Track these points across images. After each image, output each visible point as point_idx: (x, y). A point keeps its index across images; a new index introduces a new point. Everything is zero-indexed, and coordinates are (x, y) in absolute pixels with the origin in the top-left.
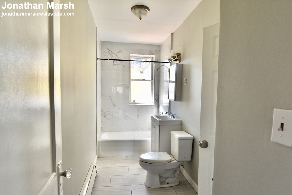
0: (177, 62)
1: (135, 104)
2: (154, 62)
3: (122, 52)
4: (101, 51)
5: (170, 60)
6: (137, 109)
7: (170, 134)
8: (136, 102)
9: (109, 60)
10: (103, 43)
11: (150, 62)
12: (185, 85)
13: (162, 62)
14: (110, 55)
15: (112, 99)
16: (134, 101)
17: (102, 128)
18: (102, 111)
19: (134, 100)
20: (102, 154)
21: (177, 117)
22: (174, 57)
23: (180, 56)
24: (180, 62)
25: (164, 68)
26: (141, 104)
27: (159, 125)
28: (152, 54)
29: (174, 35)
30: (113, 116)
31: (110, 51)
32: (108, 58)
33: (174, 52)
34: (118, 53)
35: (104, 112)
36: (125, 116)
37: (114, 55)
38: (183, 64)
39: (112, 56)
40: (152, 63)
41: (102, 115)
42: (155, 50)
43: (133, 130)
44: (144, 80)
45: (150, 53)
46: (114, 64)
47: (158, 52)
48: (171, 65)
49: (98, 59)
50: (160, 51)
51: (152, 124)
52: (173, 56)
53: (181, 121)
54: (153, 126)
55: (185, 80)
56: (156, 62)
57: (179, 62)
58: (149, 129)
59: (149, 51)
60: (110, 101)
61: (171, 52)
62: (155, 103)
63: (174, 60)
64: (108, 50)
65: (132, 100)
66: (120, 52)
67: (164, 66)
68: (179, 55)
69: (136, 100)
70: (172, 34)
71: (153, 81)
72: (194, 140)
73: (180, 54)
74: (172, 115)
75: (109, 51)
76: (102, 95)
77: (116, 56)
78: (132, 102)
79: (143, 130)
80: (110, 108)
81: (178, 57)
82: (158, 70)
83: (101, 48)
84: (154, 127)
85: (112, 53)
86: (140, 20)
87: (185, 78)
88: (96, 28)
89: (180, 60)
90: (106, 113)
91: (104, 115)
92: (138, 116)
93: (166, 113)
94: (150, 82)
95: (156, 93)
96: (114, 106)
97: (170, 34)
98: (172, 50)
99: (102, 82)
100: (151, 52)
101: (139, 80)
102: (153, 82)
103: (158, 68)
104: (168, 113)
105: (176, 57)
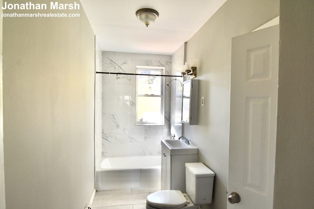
0: (193, 77)
1: (142, 123)
2: (165, 76)
3: (127, 63)
4: (102, 62)
5: (184, 74)
6: (145, 130)
7: (185, 167)
8: (144, 121)
9: (111, 73)
10: (104, 53)
11: (160, 77)
12: (202, 106)
13: (174, 76)
14: (113, 67)
15: (115, 118)
16: (141, 120)
17: (103, 153)
18: (102, 133)
19: (141, 118)
20: (101, 187)
21: (193, 144)
22: (188, 71)
23: (196, 70)
24: (196, 77)
25: (176, 82)
26: (150, 123)
27: (171, 155)
28: (162, 66)
29: (188, 45)
30: (116, 138)
31: (114, 63)
32: (110, 72)
33: (189, 65)
34: (122, 64)
35: (105, 133)
36: (130, 138)
37: (117, 67)
38: (200, 80)
39: (115, 68)
40: (162, 76)
41: (103, 137)
42: (165, 61)
43: (140, 155)
44: (152, 95)
45: (160, 65)
46: (118, 77)
47: (169, 63)
48: (184, 80)
49: (97, 73)
50: (171, 62)
51: (162, 151)
52: (187, 69)
53: (198, 150)
54: (164, 154)
55: (203, 99)
56: (167, 76)
57: (194, 77)
58: (159, 153)
59: (158, 62)
60: (113, 120)
61: (184, 64)
62: (165, 122)
63: (189, 75)
64: (110, 62)
65: (139, 118)
66: (124, 63)
67: (176, 80)
68: (194, 69)
69: (143, 119)
70: (186, 43)
71: (163, 96)
72: (215, 178)
73: (196, 68)
74: (187, 140)
75: (112, 62)
76: (103, 114)
77: (119, 68)
78: (139, 121)
79: (151, 154)
80: (112, 129)
81: (194, 71)
82: (169, 85)
83: (102, 59)
84: (165, 156)
85: (116, 65)
86: (147, 26)
87: (203, 98)
88: (95, 35)
89: (195, 75)
90: (108, 135)
91: (105, 137)
92: (145, 137)
93: (179, 139)
94: (160, 98)
95: (167, 110)
96: (118, 126)
97: (183, 43)
98: (185, 63)
99: (103, 98)
100: (161, 63)
101: (147, 95)
102: (163, 98)
103: (170, 83)
104: (181, 138)
105: (190, 71)
